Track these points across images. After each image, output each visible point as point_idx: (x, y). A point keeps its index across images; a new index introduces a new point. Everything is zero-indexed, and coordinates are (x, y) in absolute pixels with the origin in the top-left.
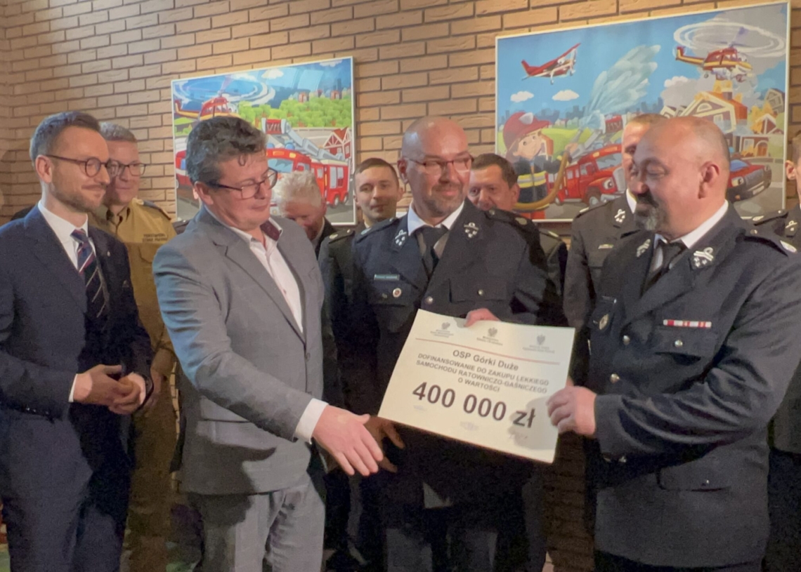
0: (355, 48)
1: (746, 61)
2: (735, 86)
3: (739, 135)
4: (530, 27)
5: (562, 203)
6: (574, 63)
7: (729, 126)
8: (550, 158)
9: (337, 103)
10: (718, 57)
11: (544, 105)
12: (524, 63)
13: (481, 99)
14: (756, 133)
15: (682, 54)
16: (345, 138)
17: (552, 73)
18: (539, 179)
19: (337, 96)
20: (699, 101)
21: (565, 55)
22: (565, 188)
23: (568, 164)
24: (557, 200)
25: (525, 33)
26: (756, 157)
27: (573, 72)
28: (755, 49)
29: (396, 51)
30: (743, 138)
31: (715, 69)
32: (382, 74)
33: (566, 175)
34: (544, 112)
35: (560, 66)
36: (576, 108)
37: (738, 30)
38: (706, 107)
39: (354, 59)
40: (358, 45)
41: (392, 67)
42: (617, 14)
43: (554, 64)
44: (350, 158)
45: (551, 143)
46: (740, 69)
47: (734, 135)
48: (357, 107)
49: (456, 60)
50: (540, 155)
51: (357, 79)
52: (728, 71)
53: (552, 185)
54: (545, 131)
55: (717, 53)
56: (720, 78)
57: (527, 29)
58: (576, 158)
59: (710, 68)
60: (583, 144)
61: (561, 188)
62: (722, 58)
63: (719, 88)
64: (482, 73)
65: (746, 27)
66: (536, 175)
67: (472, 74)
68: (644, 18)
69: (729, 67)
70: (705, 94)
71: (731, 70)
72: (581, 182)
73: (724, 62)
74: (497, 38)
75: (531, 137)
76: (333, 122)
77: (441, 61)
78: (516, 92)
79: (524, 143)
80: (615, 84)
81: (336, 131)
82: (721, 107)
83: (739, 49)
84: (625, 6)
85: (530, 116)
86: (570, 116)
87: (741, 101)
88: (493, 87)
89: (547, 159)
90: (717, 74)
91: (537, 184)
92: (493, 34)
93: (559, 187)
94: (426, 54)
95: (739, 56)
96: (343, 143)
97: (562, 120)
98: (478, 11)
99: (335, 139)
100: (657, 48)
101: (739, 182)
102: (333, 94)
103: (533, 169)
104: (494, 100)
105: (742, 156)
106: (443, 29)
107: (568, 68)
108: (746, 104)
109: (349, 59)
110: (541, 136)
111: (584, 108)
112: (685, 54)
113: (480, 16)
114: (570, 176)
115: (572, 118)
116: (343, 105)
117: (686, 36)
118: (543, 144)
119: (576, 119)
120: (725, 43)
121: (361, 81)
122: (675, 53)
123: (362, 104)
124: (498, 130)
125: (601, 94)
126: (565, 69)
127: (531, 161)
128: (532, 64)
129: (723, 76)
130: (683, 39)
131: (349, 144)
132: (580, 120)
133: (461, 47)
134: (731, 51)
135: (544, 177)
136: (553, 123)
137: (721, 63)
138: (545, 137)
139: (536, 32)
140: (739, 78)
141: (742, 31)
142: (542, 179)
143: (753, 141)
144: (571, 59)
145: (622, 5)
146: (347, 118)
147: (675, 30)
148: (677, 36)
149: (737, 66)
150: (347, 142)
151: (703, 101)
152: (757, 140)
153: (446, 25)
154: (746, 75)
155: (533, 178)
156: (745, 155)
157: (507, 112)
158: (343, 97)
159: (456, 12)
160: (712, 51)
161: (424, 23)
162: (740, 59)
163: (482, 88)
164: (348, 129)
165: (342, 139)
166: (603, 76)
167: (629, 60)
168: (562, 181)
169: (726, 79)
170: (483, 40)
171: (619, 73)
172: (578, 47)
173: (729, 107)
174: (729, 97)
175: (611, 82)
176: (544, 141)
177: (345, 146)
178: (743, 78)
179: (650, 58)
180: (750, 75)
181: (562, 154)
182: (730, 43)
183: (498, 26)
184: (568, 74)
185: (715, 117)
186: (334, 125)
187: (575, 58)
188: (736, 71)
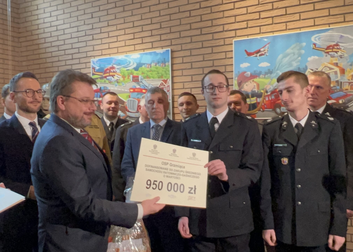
0: (171, 45)
1: (344, 49)
2: (339, 60)
3: (341, 81)
4: (248, 35)
5: (263, 111)
6: (268, 51)
7: (337, 77)
8: (258, 91)
9: (163, 68)
10: (331, 48)
11: (255, 69)
12: (246, 51)
13: (227, 66)
14: (349, 80)
15: (315, 47)
16: (167, 84)
17: (258, 55)
18: (253, 100)
19: (164, 65)
20: (324, 66)
21: (264, 47)
22: (265, 104)
23: (266, 94)
24: (261, 110)
25: (246, 38)
26: (349, 90)
27: (267, 54)
28: (348, 44)
29: (189, 46)
30: (344, 82)
31: (330, 53)
32: (183, 56)
33: (265, 99)
34: (255, 71)
35: (262, 52)
36: (269, 70)
37: (340, 36)
38: (327, 69)
39: (171, 50)
40: (173, 44)
41: (188, 53)
42: (286, 30)
43: (259, 51)
44: (169, 92)
45: (258, 85)
46: (341, 53)
47: (340, 81)
48: (172, 70)
49: (215, 50)
50: (253, 90)
51: (172, 58)
52: (336, 54)
53: (259, 103)
54: (255, 80)
55: (331, 46)
56: (332, 57)
57: (247, 37)
58: (270, 91)
59: (328, 53)
60: (272, 85)
61: (263, 104)
62: (333, 48)
63: (332, 61)
64: (227, 55)
65: (343, 35)
66: (252, 99)
67: (223, 56)
68: (298, 31)
69: (336, 52)
70: (326, 63)
71: (337, 53)
72: (272, 101)
73: (334, 50)
74: (234, 40)
75: (249, 82)
76: (162, 77)
77: (209, 50)
78: (242, 63)
79: (246, 85)
80: (286, 60)
81: (163, 80)
82: (333, 69)
83: (340, 44)
84: (289, 27)
85: (249, 73)
86: (266, 73)
87: (342, 66)
88: (232, 61)
89: (257, 92)
90: (331, 55)
91: (252, 103)
92: (232, 38)
93: (262, 104)
94: (202, 48)
95: (341, 47)
96: (166, 86)
97: (263, 75)
98: (225, 29)
99: (163, 84)
100: (304, 44)
101: (342, 101)
102: (162, 65)
103: (250, 96)
104: (233, 67)
105: (344, 90)
106: (210, 37)
107: (265, 53)
108: (344, 68)
109: (169, 50)
110: (254, 82)
111: (272, 70)
112: (317, 46)
113: (226, 31)
114: (267, 99)
115: (267, 74)
116: (166, 69)
117: (317, 39)
118: (255, 86)
119: (269, 75)
120: (334, 42)
121: (174, 59)
122: (312, 46)
123: (174, 69)
124: (235, 80)
125: (280, 64)
126: (264, 53)
127: (250, 93)
128: (249, 51)
129: (334, 56)
130: (315, 40)
131: (169, 86)
132: (271, 75)
133: (217, 44)
134: (337, 45)
135: (255, 100)
136: (259, 76)
137: (332, 50)
138: (255, 82)
139: (250, 38)
140: (341, 57)
141: (342, 36)
142: (254, 101)
143: (348, 83)
144: (266, 49)
145: (288, 26)
146: (168, 75)
147: (311, 37)
148: (313, 39)
149: (340, 51)
150: (168, 85)
151: (325, 67)
152: (350, 83)
153: (211, 35)
154: (344, 55)
155: (250, 100)
156: (344, 89)
157: (239, 72)
158: (166, 66)
159: (215, 29)
160: (328, 45)
161: (201, 34)
162: (341, 48)
163: (227, 62)
164: (168, 80)
165: (166, 83)
166: (280, 56)
167: (292, 49)
168: (263, 101)
169: (335, 57)
170: (227, 41)
171: (288, 55)
172: (270, 44)
173: (337, 69)
174: (336, 65)
175: (284, 59)
176: (255, 84)
177: (167, 87)
178: (343, 57)
179: (301, 48)
180: (346, 55)
181: (263, 90)
182: (336, 42)
183: (234, 35)
184: (265, 55)
185: (331, 73)
186: (162, 78)
187: (268, 49)
188: (339, 54)
